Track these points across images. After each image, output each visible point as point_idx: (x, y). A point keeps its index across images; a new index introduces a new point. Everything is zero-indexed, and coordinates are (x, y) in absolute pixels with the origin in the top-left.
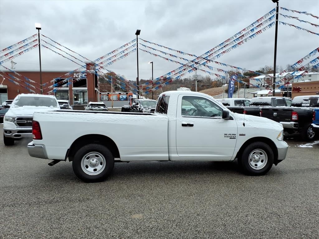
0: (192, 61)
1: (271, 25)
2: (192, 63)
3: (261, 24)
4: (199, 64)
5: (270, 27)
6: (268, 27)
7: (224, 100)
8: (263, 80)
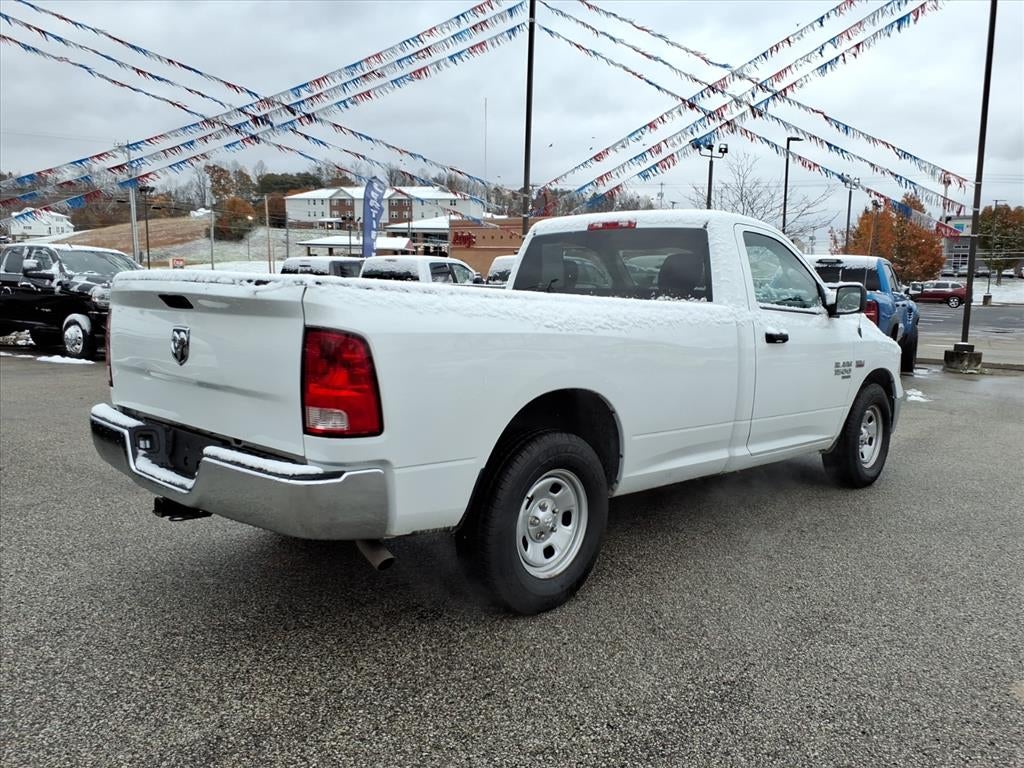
0: (241, 110)
1: (513, 30)
2: (244, 118)
3: (484, 22)
4: (269, 126)
5: (510, 37)
6: (506, 34)
7: (394, 261)
8: (327, 204)
